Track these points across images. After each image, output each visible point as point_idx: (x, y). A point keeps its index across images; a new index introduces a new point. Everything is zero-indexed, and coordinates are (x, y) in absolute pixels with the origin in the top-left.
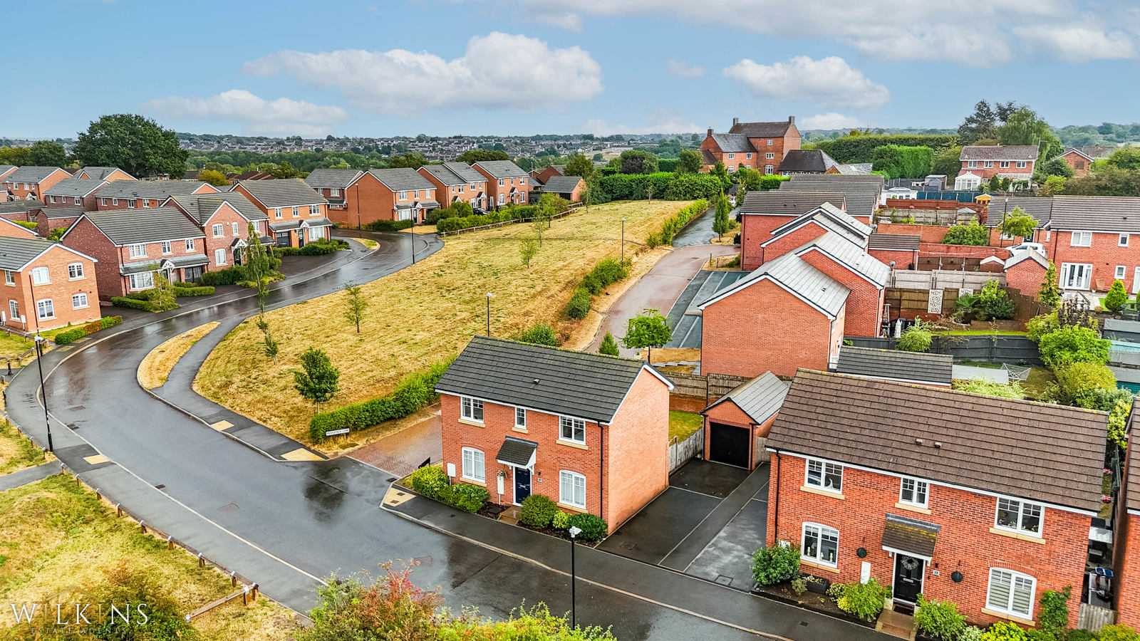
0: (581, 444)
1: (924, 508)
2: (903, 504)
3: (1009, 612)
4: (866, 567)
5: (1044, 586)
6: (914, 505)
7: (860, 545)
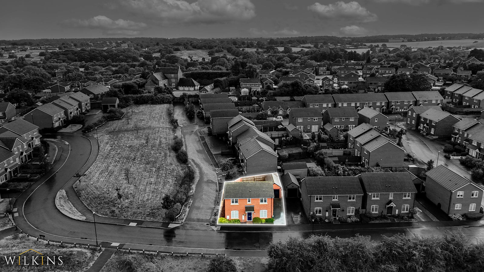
0: (266, 203)
1: (337, 200)
2: (333, 200)
3: (351, 214)
4: (327, 213)
5: (356, 208)
6: (335, 200)
7: (326, 209)
